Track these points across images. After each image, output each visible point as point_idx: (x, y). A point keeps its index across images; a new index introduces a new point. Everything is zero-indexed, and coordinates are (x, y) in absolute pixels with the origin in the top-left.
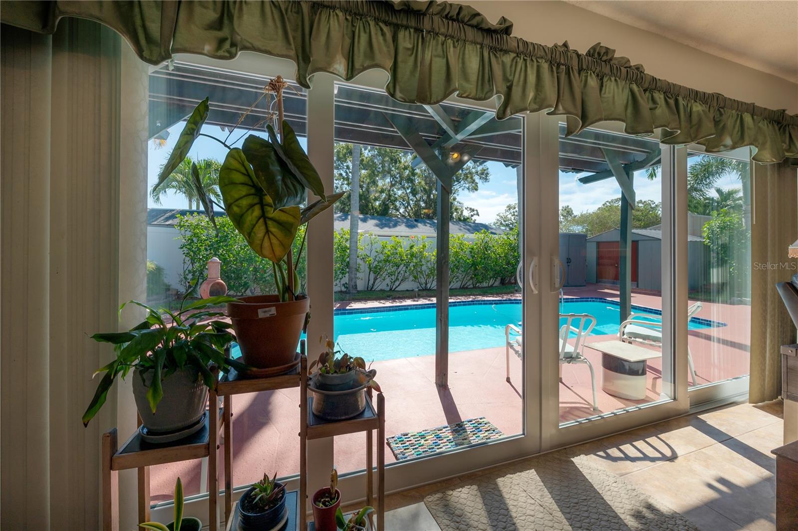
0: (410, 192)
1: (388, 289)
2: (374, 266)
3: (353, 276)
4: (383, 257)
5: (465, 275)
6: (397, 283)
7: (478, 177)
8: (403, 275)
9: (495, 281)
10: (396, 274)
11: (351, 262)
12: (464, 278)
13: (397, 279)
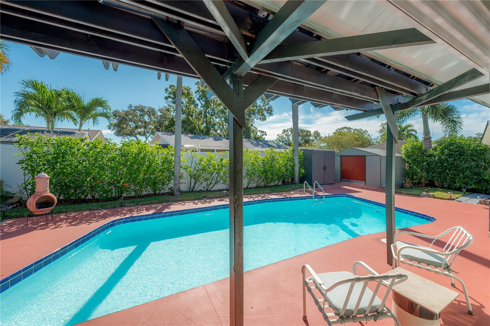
0: (224, 120)
1: (205, 190)
2: (194, 174)
3: (177, 182)
4: (200, 167)
5: (259, 179)
6: (211, 186)
7: (266, 112)
8: (216, 179)
9: (279, 182)
10: (211, 179)
11: (175, 172)
12: (258, 180)
13: (211, 183)
